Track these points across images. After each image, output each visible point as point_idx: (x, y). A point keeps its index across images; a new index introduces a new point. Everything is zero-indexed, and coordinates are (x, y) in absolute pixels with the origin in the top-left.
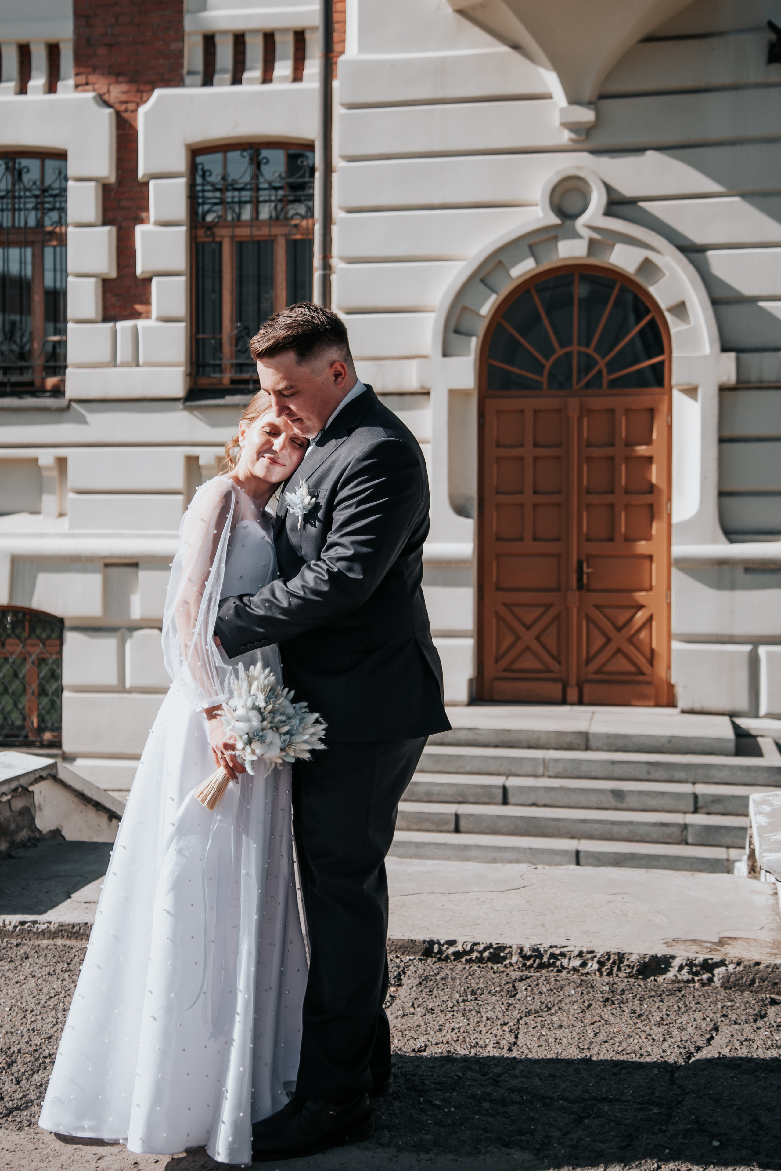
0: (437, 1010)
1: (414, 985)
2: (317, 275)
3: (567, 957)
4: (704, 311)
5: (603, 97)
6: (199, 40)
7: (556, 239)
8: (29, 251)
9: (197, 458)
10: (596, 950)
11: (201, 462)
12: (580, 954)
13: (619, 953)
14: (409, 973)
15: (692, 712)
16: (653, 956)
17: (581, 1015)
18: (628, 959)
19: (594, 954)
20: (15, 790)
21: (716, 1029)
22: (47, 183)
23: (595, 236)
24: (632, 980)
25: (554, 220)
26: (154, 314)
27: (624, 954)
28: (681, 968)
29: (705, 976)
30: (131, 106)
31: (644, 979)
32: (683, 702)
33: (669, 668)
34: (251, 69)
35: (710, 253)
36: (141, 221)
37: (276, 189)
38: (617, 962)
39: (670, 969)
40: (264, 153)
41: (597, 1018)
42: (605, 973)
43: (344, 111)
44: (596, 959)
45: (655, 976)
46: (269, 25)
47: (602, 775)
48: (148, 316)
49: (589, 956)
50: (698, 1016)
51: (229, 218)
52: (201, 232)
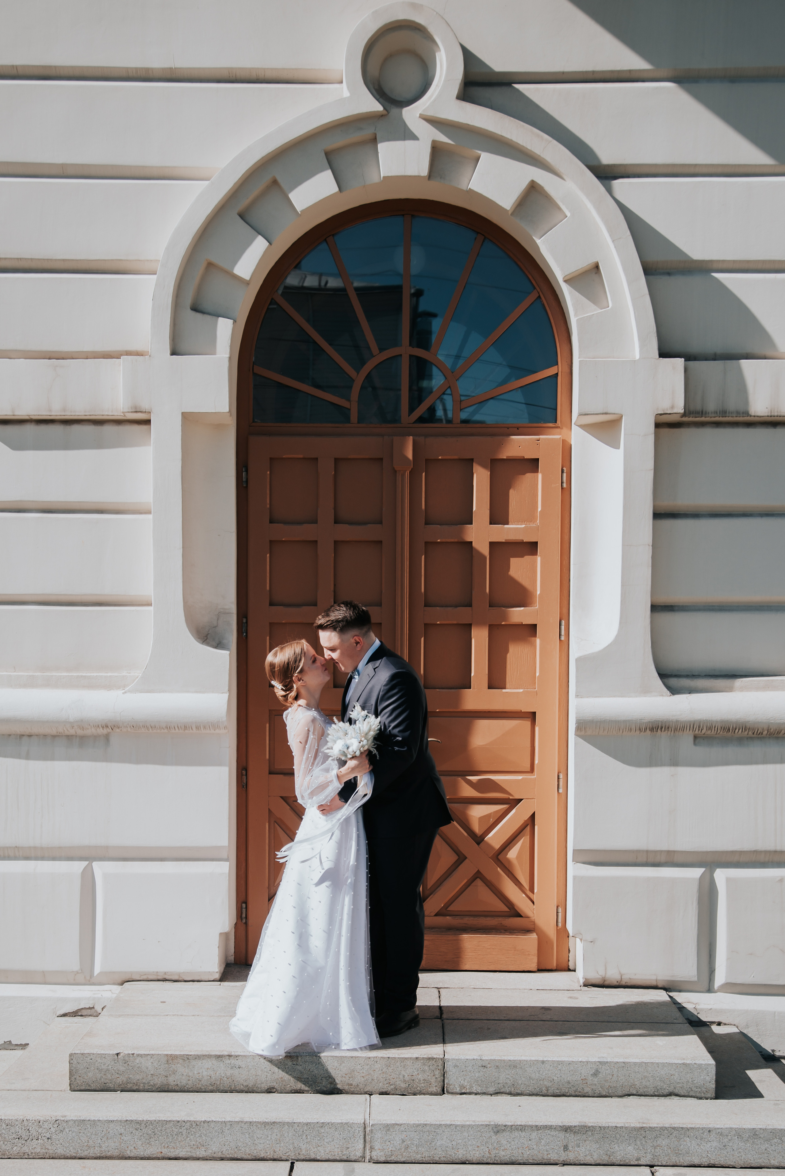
4: (631, 282)
7: (374, 139)
15: (603, 984)
23: (443, 138)
25: (375, 106)
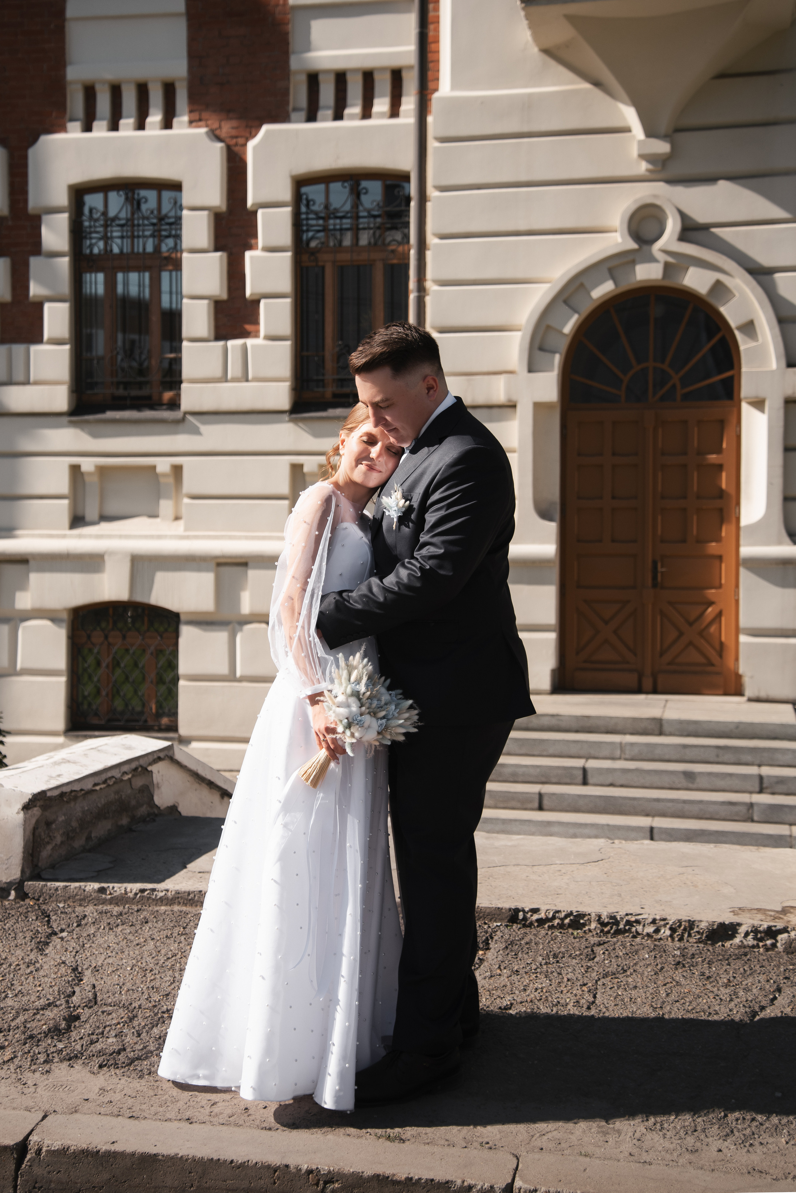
0: (522, 971)
1: (501, 949)
2: (412, 297)
3: (642, 924)
4: (771, 329)
5: (678, 130)
6: (303, 78)
7: (633, 263)
8: (147, 275)
9: (301, 466)
10: (668, 918)
11: (306, 469)
12: (654, 921)
13: (689, 921)
14: (496, 938)
15: (758, 700)
16: (721, 923)
17: (654, 977)
18: (698, 926)
19: (667, 921)
20: (136, 769)
21: (779, 990)
22: (164, 211)
23: (670, 260)
24: (701, 945)
25: (632, 245)
26: (262, 333)
27: (694, 921)
28: (747, 934)
29: (769, 942)
30: (241, 141)
31: (713, 944)
32: (750, 691)
33: (737, 659)
34: (353, 105)
35: (777, 276)
36: (250, 247)
37: (375, 217)
38: (688, 929)
39: (737, 935)
40: (364, 184)
41: (669, 980)
42: (677, 939)
43: (437, 144)
44: (668, 926)
45: (722, 942)
46: (368, 64)
47: (674, 757)
48: (256, 335)
49: (662, 923)
50: (762, 978)
51: (331, 244)
52: (305, 257)
